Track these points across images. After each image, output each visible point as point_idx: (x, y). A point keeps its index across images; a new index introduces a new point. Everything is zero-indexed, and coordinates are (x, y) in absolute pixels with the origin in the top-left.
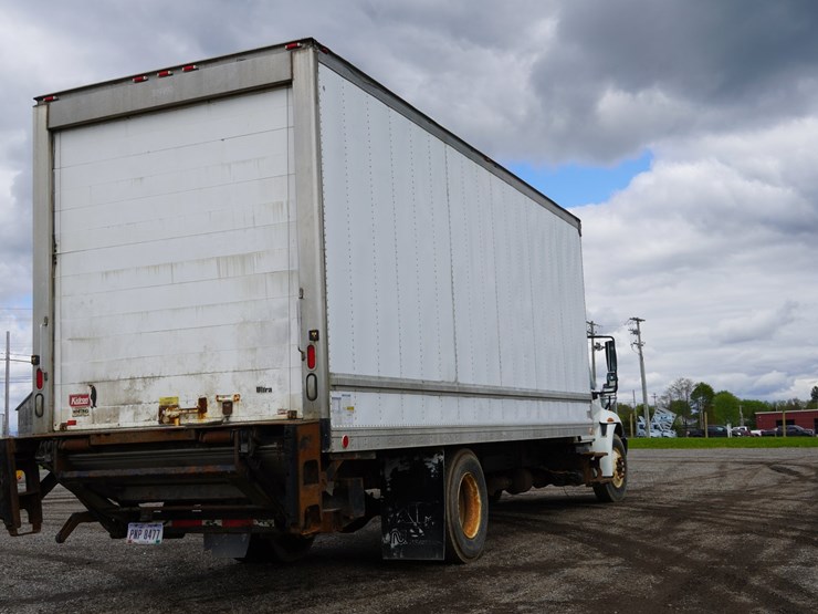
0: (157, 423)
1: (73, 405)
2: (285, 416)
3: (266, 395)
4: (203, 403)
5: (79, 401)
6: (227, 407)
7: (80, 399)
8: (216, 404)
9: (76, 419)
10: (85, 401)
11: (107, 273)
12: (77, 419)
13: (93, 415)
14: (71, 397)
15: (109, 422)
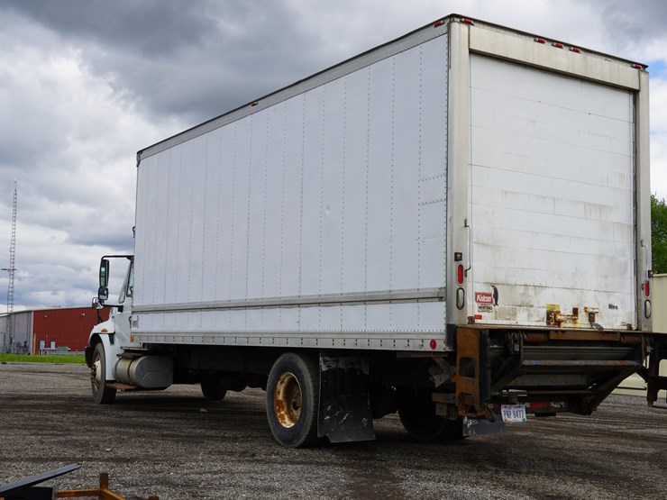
0: (545, 324)
1: (479, 302)
2: (625, 327)
3: (614, 311)
4: (575, 311)
5: (483, 299)
6: (591, 317)
7: (484, 297)
8: (584, 313)
9: (480, 314)
10: (489, 299)
11: (506, 192)
12: (483, 314)
13: (496, 312)
14: (477, 294)
15: (509, 319)
